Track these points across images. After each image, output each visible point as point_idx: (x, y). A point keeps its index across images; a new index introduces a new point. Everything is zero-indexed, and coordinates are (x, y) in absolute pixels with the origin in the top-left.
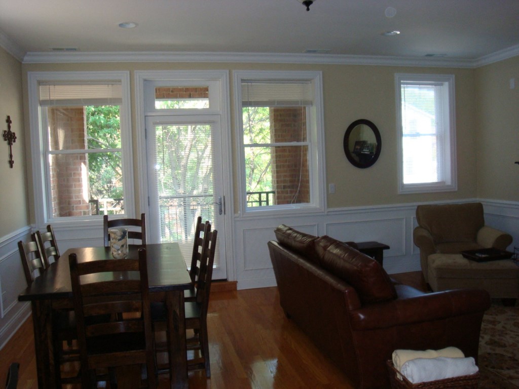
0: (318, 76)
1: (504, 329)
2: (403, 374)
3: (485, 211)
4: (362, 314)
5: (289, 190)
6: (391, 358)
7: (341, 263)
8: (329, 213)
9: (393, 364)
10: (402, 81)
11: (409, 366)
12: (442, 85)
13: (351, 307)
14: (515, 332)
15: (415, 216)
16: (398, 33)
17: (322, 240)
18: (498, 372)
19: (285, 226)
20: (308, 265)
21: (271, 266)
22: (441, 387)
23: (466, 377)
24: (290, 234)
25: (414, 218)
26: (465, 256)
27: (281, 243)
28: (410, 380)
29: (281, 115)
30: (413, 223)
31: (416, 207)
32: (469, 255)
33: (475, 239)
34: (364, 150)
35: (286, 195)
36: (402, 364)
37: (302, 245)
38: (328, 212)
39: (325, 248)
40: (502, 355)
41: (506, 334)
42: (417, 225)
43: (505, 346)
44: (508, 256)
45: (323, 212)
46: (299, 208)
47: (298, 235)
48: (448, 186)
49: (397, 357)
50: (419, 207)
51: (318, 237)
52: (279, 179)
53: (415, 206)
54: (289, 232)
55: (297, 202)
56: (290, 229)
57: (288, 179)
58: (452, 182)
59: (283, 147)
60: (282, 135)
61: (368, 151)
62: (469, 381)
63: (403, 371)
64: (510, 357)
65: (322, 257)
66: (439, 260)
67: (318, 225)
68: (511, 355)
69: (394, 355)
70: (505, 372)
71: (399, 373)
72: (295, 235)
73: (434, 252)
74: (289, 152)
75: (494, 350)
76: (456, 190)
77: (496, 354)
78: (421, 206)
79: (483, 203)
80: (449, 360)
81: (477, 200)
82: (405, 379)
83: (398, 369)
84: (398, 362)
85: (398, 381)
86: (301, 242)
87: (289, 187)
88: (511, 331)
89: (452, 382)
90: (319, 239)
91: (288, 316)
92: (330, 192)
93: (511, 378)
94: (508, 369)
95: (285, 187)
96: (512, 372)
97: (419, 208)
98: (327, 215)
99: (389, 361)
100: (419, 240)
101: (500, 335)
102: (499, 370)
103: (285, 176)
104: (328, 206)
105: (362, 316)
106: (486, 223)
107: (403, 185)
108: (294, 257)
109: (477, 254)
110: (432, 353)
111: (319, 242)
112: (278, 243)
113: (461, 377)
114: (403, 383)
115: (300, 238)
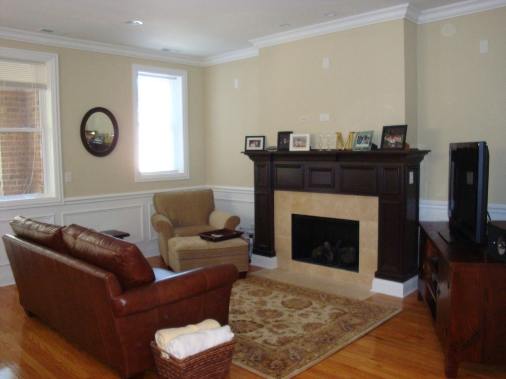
0: (54, 59)
1: (241, 299)
2: (169, 352)
3: (215, 197)
4: (124, 299)
5: (17, 180)
6: (154, 339)
7: (97, 250)
8: (67, 203)
9: (156, 345)
10: (139, 72)
11: (174, 343)
12: (175, 79)
13: (111, 295)
14: (249, 299)
15: (152, 203)
16: (141, 23)
17: (71, 229)
18: (244, 336)
19: (22, 217)
20: (56, 256)
21: (7, 262)
22: (205, 357)
23: (224, 344)
24: (30, 225)
25: (151, 205)
26: (203, 238)
27: (20, 236)
28: (177, 356)
29: (6, 98)
30: (150, 210)
31: (153, 195)
32: (206, 236)
33: (207, 222)
34: (96, 140)
35: (13, 186)
36: (166, 342)
37: (47, 235)
38: (65, 202)
39: (75, 237)
40: (244, 321)
41: (243, 302)
42: (154, 211)
43: (244, 313)
44: (239, 235)
45: (59, 202)
46: (33, 198)
47: (41, 226)
48: (181, 174)
49: (161, 337)
50: (155, 194)
51: (65, 227)
52: (5, 169)
53: (151, 194)
54: (29, 222)
55: (30, 193)
56: (29, 220)
57: (16, 168)
58: (185, 170)
59: (9, 133)
60: (8, 121)
61: (100, 140)
62: (227, 347)
63: (169, 350)
64: (250, 321)
65: (72, 246)
66: (179, 243)
67: (54, 215)
68: (250, 320)
69: (157, 336)
70: (249, 334)
71: (164, 351)
72: (37, 225)
73: (173, 235)
74: (17, 139)
75: (236, 317)
76: (188, 178)
77: (239, 321)
78: (158, 193)
79: (213, 190)
80: (209, 332)
81: (208, 186)
82: (171, 357)
83: (163, 348)
84: (162, 342)
85: (164, 360)
86: (44, 232)
87: (17, 177)
88: (247, 299)
89: (213, 350)
90: (66, 228)
91: (30, 314)
92: (66, 181)
93: (253, 338)
94: (250, 331)
95: (12, 177)
96: (254, 334)
97: (156, 197)
98: (64, 205)
99: (152, 342)
100: (158, 226)
101: (239, 304)
102: (244, 334)
103: (13, 165)
104: (65, 196)
105: (124, 302)
106: (216, 208)
107: (140, 173)
108: (38, 249)
109: (213, 235)
110: (192, 328)
111: (67, 230)
112: (16, 236)
113: (221, 345)
114: (170, 360)
115: (42, 228)
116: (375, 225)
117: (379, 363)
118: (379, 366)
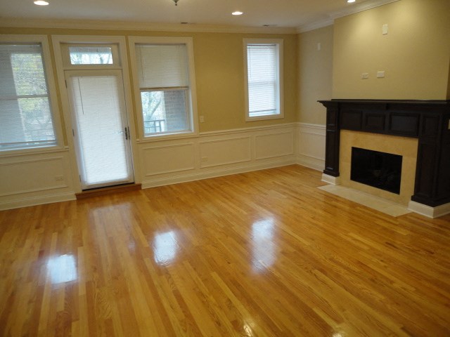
0: (190, 41)
38: (200, 135)
45: (196, 135)
48: (278, 115)
58: (281, 112)
76: (283, 117)
104: (200, 131)
107: (248, 115)
116: (414, 160)
117: (386, 265)
118: (385, 267)
